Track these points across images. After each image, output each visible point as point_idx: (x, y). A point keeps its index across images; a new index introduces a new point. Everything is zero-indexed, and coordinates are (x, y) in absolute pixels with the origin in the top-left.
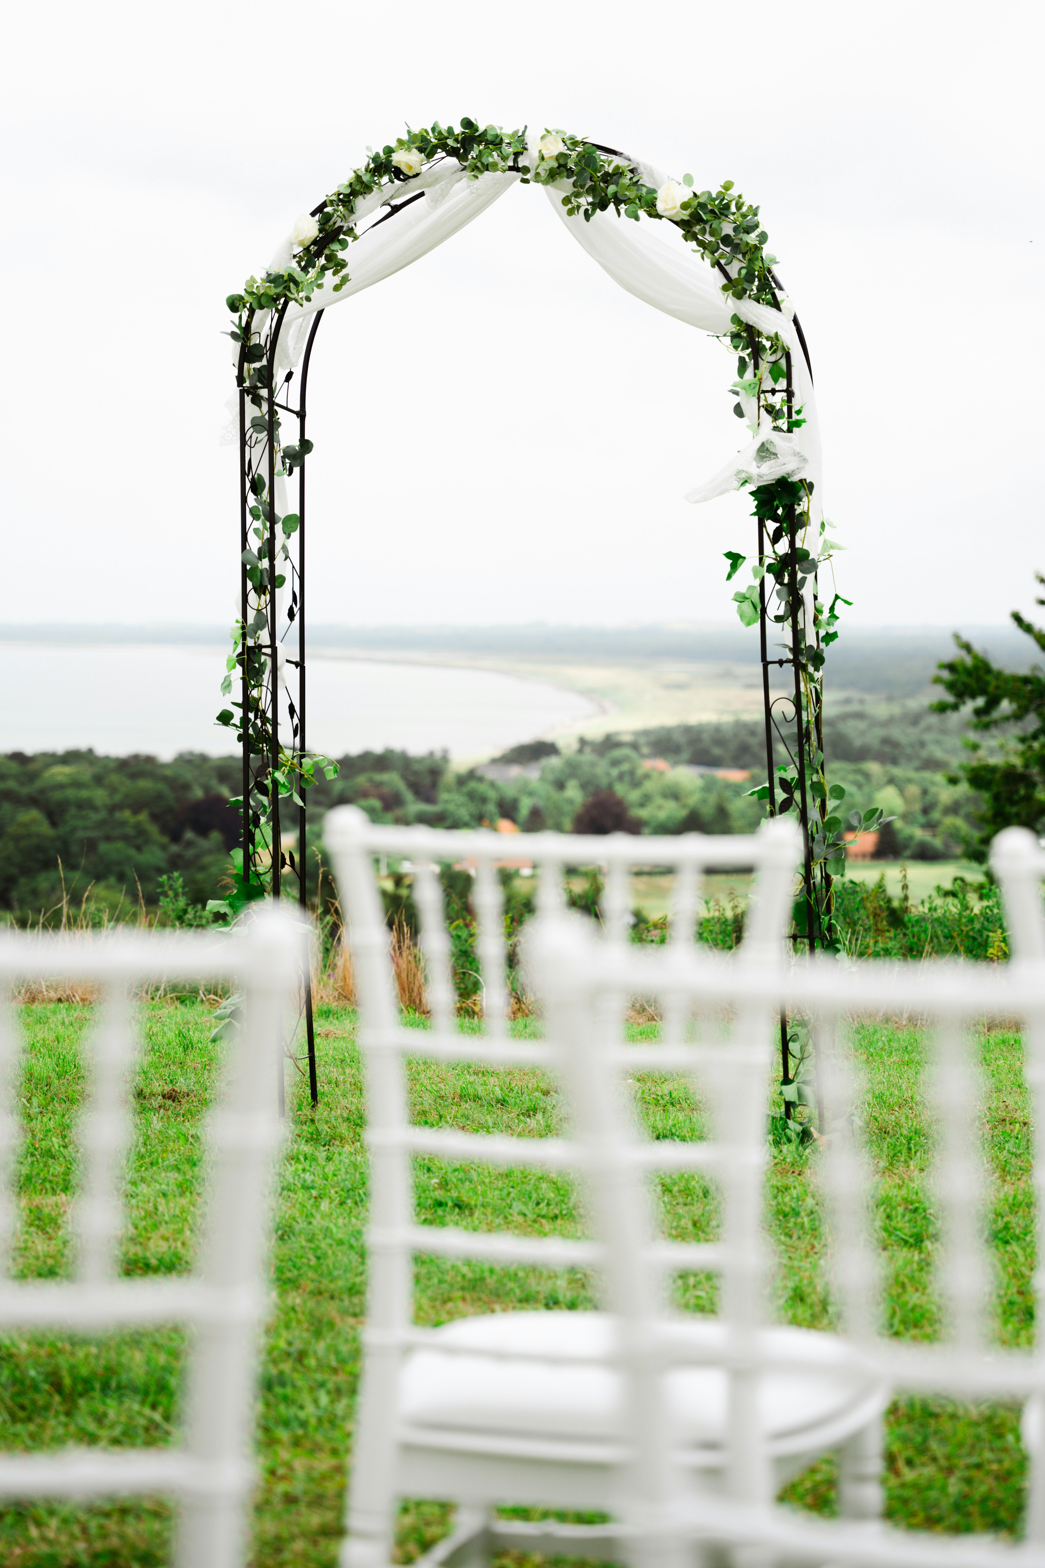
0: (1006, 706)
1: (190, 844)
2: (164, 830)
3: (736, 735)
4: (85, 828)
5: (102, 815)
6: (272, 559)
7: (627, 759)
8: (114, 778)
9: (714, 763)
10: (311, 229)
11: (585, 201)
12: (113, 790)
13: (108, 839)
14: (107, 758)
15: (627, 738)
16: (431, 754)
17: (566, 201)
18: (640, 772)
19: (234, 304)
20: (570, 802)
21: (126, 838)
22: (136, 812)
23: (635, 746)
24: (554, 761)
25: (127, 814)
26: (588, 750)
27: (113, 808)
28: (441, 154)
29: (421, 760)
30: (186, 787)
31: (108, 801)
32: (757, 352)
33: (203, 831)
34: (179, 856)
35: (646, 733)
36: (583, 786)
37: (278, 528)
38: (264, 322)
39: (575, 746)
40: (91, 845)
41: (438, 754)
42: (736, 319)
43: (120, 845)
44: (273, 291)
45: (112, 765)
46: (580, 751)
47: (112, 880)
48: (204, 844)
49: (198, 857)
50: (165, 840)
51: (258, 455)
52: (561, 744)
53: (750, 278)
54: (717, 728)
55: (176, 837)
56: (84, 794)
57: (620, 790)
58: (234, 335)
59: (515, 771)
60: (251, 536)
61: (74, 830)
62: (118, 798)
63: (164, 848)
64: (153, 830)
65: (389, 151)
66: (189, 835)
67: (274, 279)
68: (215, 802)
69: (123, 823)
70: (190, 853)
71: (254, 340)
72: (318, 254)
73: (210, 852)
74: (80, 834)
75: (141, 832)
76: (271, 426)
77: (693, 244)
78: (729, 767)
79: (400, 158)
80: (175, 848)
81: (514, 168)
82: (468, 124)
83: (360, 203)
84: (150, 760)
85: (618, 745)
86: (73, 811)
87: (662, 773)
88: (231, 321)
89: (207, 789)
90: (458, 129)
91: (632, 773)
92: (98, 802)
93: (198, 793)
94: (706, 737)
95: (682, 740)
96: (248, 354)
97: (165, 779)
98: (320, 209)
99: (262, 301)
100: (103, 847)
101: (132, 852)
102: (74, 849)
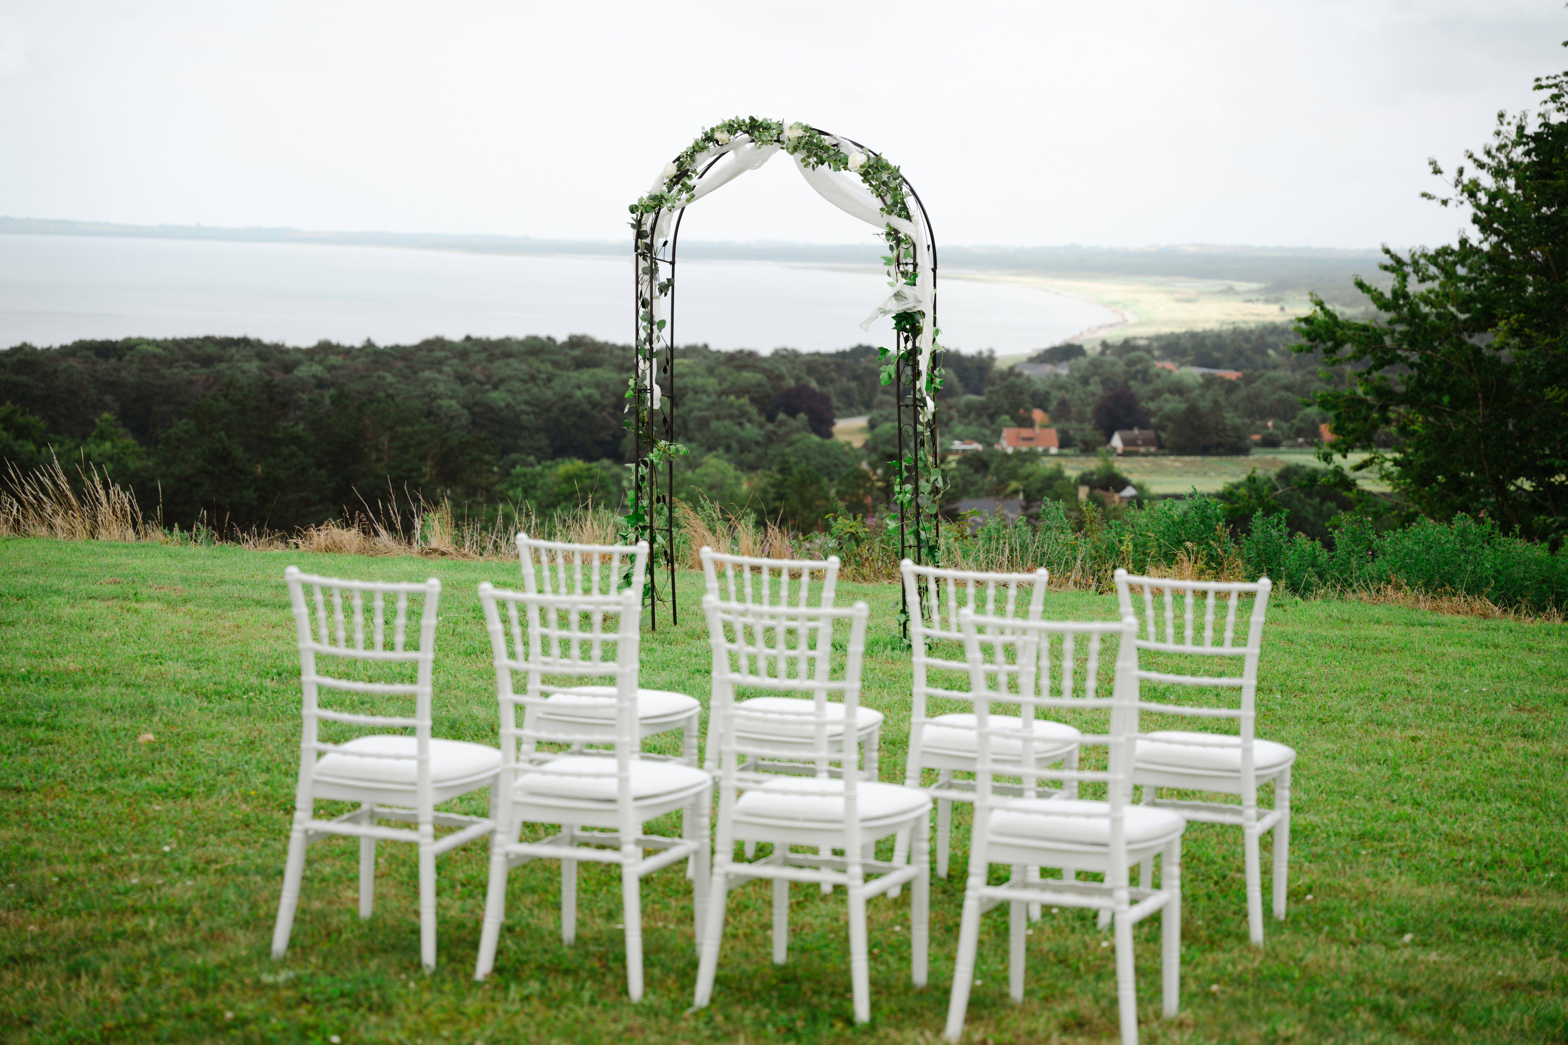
0: (1348, 349)
1: (782, 424)
2: (761, 411)
3: (1233, 341)
4: (700, 409)
5: (714, 398)
6: (651, 343)
7: (1140, 360)
8: (723, 369)
9: (1216, 365)
10: (673, 170)
11: (813, 160)
12: (722, 380)
13: (718, 418)
14: (719, 352)
15: (1142, 342)
16: (980, 353)
17: (803, 160)
18: (1153, 371)
19: (633, 209)
20: (1093, 394)
21: (731, 417)
22: (738, 397)
23: (1148, 349)
24: (1083, 362)
25: (732, 398)
26: (1108, 352)
27: (722, 393)
28: (739, 133)
29: (972, 359)
30: (780, 377)
31: (718, 388)
32: (899, 241)
33: (792, 413)
34: (775, 433)
35: (1158, 338)
36: (1103, 383)
37: (655, 327)
38: (648, 220)
39: (1099, 349)
40: (703, 423)
41: (985, 354)
42: (888, 225)
43: (727, 423)
44: (653, 204)
45: (722, 359)
46: (1103, 353)
47: (721, 451)
48: (794, 423)
49: (787, 434)
50: (763, 419)
51: (645, 288)
52: (1087, 347)
53: (895, 204)
54: (1219, 336)
55: (771, 418)
56: (699, 381)
57: (1134, 385)
58: (633, 226)
59: (1047, 369)
60: (641, 331)
61: (691, 410)
62: (726, 385)
63: (761, 426)
64: (753, 410)
65: (713, 130)
66: (782, 416)
67: (653, 198)
68: (802, 390)
69: (731, 406)
70: (781, 431)
71: (644, 228)
72: (677, 183)
73: (798, 430)
74: (696, 413)
75: (744, 413)
76: (652, 272)
77: (867, 185)
78: (1226, 368)
79: (718, 136)
80: (770, 427)
81: (778, 141)
82: (752, 119)
83: (698, 156)
84: (751, 354)
85: (1135, 348)
86: (690, 395)
87: (1170, 372)
88: (631, 218)
89: (798, 379)
90: (748, 121)
91: (1145, 372)
92: (710, 389)
93: (792, 383)
94: (1207, 342)
95: (1189, 345)
96: (640, 235)
97: (763, 371)
98: (678, 159)
99: (647, 209)
100: (714, 424)
101: (737, 428)
102: (692, 425)
